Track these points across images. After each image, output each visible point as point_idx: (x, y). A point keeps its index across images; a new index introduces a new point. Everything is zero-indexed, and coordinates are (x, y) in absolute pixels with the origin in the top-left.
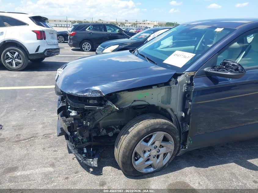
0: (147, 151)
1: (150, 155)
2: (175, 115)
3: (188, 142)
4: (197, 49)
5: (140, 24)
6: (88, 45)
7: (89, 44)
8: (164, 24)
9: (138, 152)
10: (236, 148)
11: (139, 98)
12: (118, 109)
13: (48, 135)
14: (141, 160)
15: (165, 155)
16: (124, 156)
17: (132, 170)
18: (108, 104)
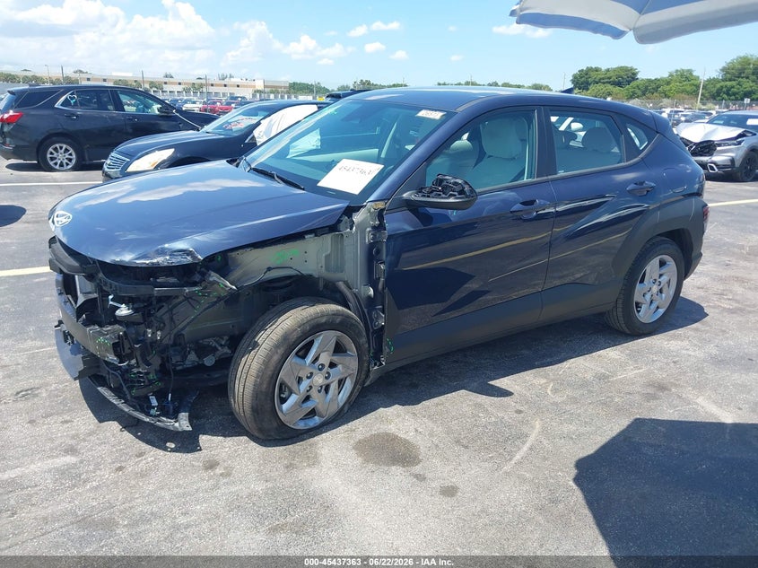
0: (304, 378)
1: (311, 387)
2: (355, 295)
3: (386, 349)
4: (383, 155)
5: (212, 85)
6: (66, 150)
7: (69, 148)
8: (285, 87)
9: (286, 380)
10: (483, 361)
11: (278, 263)
12: (234, 287)
13: (29, 392)
14: (293, 399)
15: (341, 383)
16: (257, 394)
17: (275, 425)
18: (211, 279)
